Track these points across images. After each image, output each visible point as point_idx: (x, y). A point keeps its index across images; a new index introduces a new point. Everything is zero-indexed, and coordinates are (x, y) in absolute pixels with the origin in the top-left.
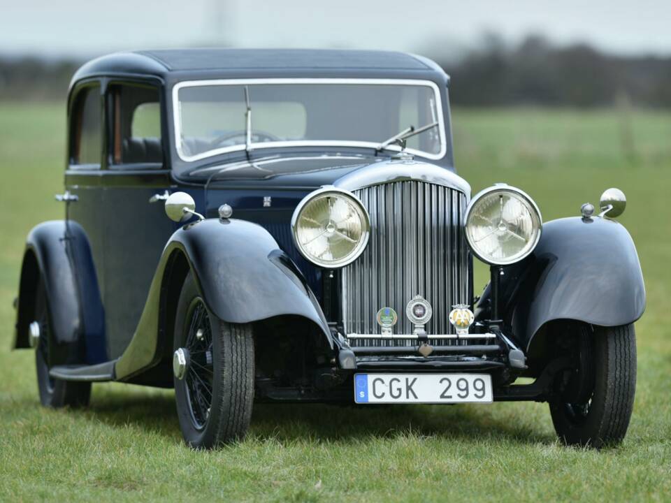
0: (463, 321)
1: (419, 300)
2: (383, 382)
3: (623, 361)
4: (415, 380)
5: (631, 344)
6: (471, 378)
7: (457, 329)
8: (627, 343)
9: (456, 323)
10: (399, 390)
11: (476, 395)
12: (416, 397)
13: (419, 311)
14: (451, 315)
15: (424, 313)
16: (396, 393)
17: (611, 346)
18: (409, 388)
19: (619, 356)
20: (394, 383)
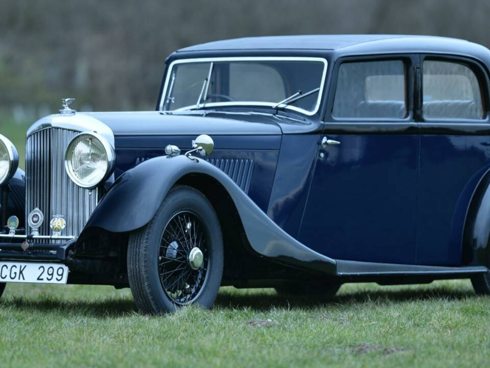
0: (57, 226)
1: (36, 211)
2: (7, 268)
3: (134, 257)
4: (25, 266)
5: (141, 245)
6: (56, 266)
7: (54, 232)
8: (138, 245)
9: (53, 227)
10: (15, 273)
11: (57, 279)
12: (24, 279)
13: (35, 219)
14: (51, 222)
15: (38, 220)
16: (13, 276)
17: (129, 246)
18: (21, 272)
19: (132, 254)
20: (14, 268)
